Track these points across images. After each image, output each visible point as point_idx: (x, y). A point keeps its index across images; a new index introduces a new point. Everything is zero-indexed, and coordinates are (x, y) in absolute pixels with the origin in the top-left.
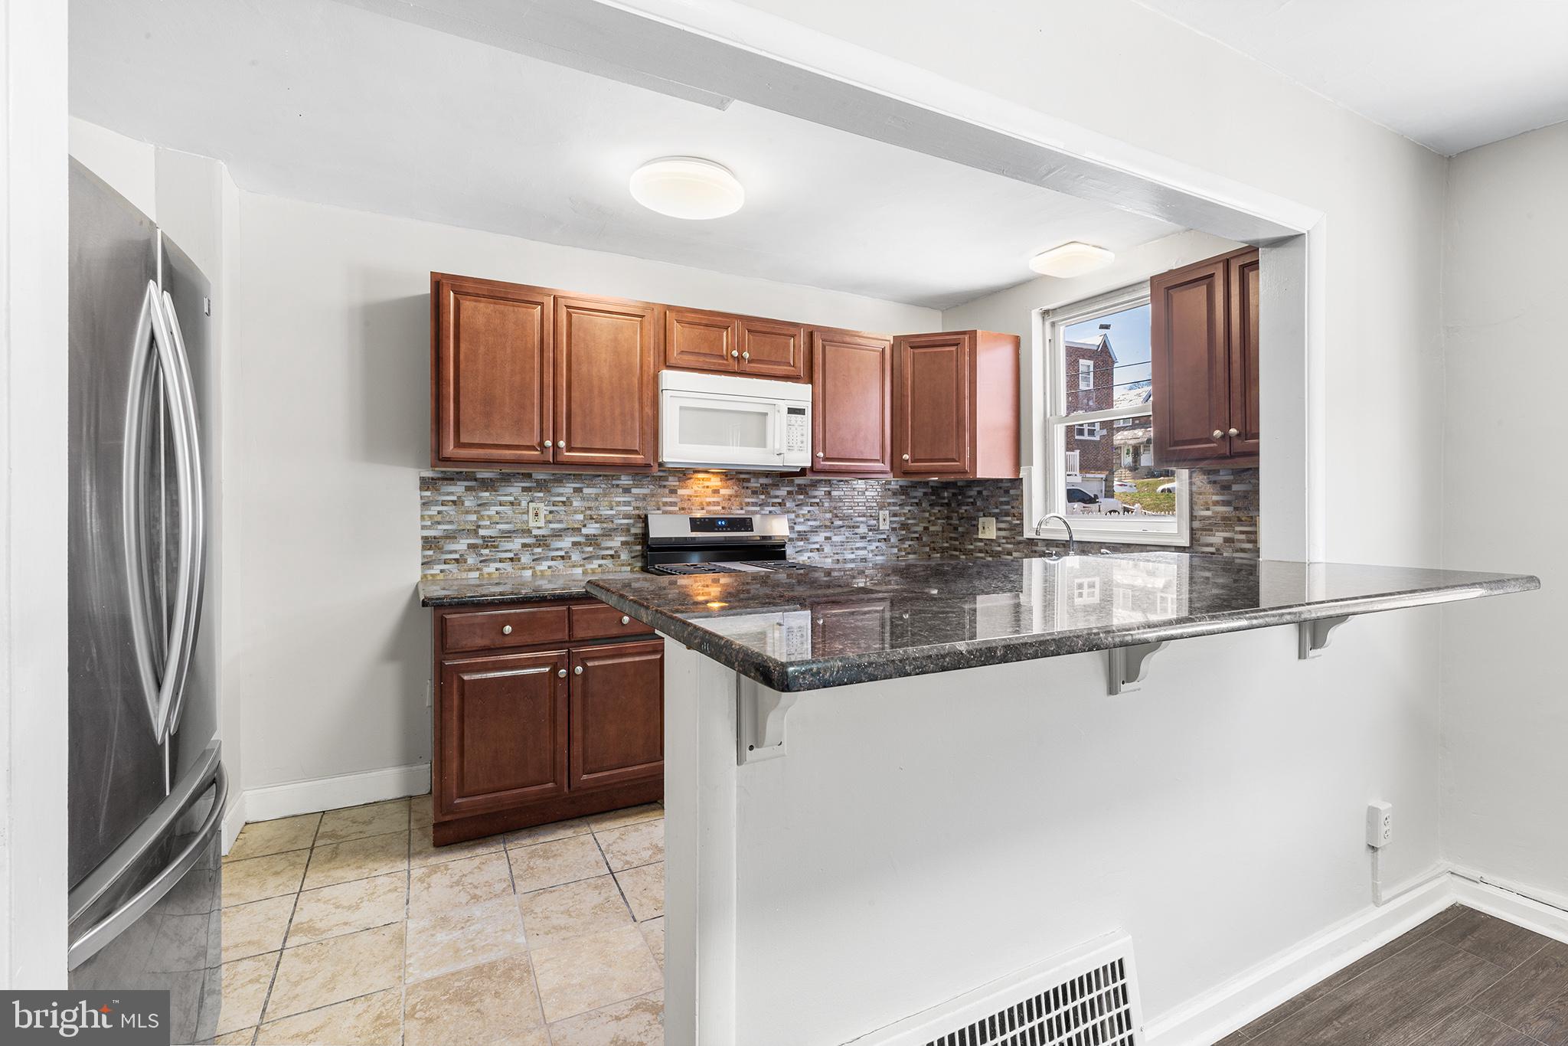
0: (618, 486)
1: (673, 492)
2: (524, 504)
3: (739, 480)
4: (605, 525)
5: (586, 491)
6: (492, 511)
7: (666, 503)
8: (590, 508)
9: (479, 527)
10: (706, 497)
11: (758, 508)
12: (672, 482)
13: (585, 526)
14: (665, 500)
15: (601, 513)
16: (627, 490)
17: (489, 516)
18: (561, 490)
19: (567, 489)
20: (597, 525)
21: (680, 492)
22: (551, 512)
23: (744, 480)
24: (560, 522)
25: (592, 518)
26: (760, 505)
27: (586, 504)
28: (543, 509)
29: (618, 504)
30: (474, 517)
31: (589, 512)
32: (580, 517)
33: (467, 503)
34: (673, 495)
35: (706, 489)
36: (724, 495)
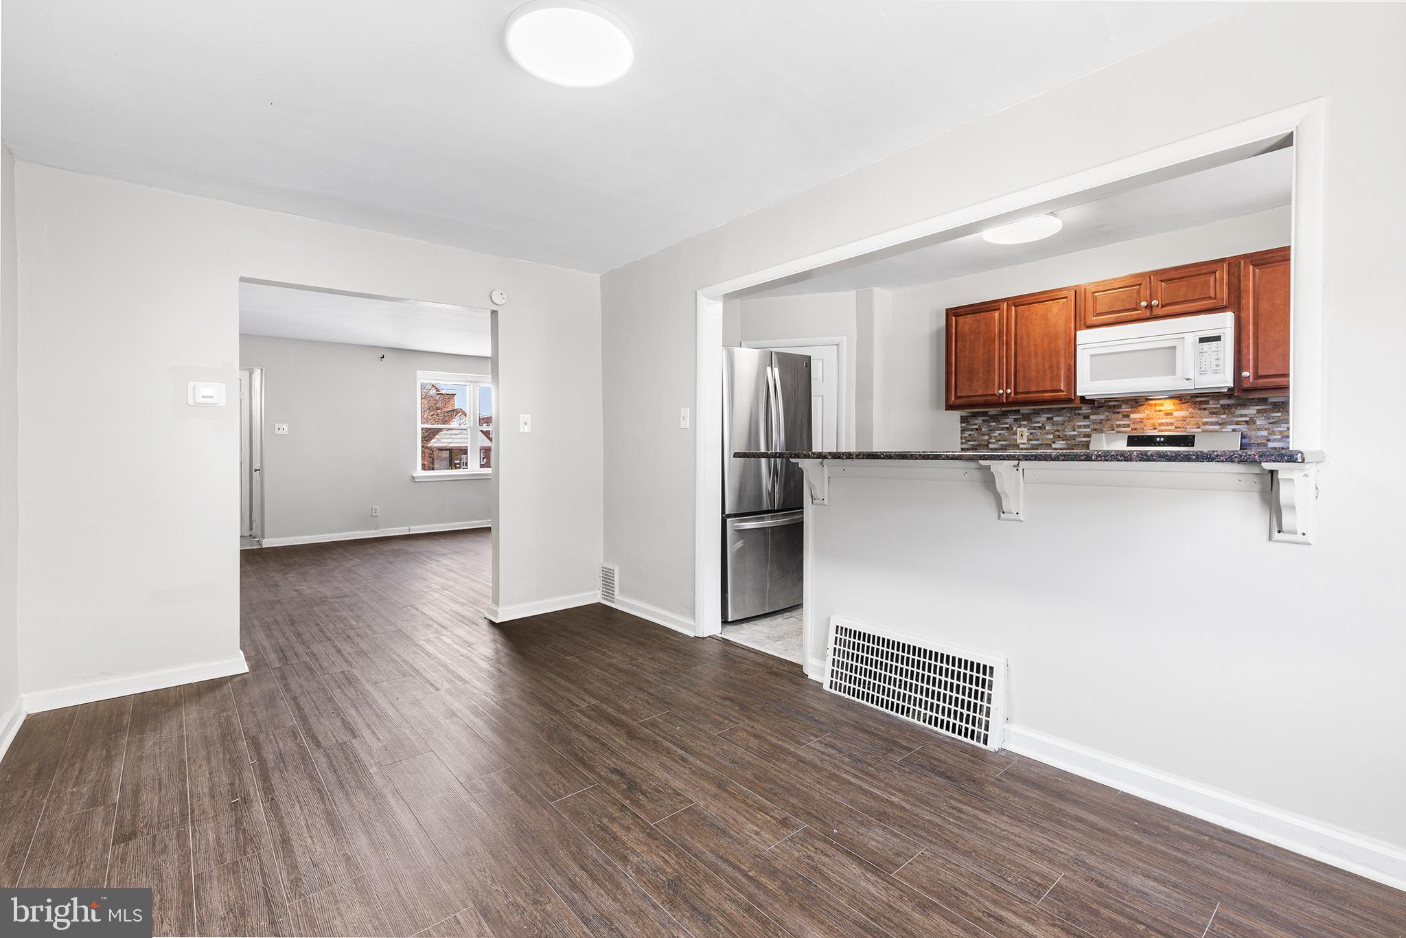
0: (1079, 414)
1: (1127, 416)
2: (1014, 428)
3: (1195, 403)
4: (1069, 442)
5: (1055, 419)
6: (996, 434)
7: (1120, 425)
8: (1058, 431)
9: (989, 443)
10: (1159, 419)
11: (1218, 427)
12: (1125, 409)
13: (1054, 442)
14: (1118, 423)
15: (1066, 434)
16: (1086, 417)
17: (995, 436)
18: (1038, 419)
19: (1043, 418)
20: (1064, 442)
21: (1132, 416)
22: (1031, 434)
23: (1200, 403)
24: (1037, 440)
25: (1059, 437)
26: (1220, 424)
27: (1055, 428)
28: (1026, 431)
29: (1080, 427)
30: (986, 437)
31: (1057, 433)
32: (1051, 436)
33: (983, 429)
34: (1126, 419)
35: (1158, 413)
36: (1178, 417)
